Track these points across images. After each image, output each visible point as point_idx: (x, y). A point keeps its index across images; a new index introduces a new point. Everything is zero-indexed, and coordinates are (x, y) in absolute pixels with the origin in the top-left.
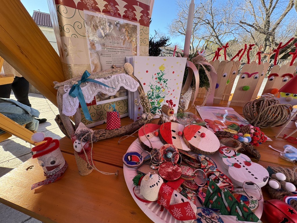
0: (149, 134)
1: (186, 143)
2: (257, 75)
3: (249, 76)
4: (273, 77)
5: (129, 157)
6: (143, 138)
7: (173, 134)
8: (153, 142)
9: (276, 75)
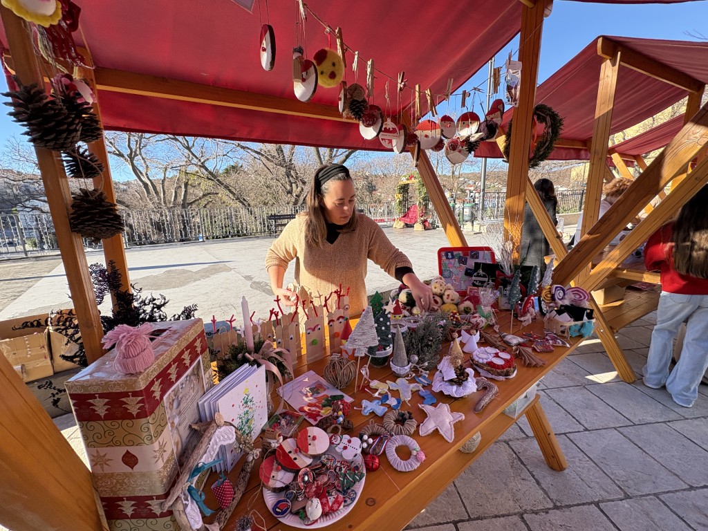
0: (273, 474)
1: (306, 456)
2: (319, 327)
3: (314, 330)
4: (331, 323)
5: (277, 510)
6: (272, 483)
7: (292, 456)
8: (282, 479)
9: (333, 321)
